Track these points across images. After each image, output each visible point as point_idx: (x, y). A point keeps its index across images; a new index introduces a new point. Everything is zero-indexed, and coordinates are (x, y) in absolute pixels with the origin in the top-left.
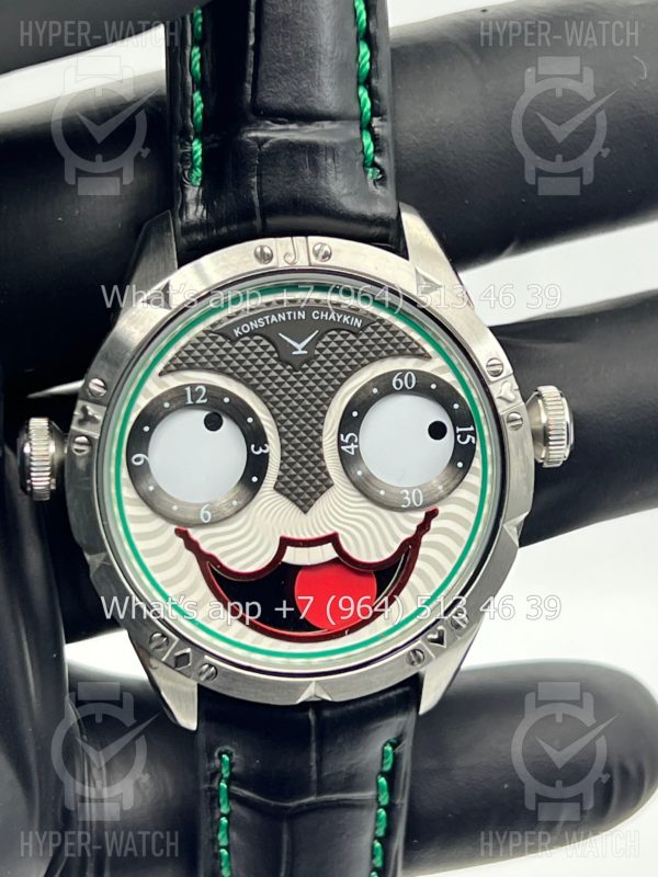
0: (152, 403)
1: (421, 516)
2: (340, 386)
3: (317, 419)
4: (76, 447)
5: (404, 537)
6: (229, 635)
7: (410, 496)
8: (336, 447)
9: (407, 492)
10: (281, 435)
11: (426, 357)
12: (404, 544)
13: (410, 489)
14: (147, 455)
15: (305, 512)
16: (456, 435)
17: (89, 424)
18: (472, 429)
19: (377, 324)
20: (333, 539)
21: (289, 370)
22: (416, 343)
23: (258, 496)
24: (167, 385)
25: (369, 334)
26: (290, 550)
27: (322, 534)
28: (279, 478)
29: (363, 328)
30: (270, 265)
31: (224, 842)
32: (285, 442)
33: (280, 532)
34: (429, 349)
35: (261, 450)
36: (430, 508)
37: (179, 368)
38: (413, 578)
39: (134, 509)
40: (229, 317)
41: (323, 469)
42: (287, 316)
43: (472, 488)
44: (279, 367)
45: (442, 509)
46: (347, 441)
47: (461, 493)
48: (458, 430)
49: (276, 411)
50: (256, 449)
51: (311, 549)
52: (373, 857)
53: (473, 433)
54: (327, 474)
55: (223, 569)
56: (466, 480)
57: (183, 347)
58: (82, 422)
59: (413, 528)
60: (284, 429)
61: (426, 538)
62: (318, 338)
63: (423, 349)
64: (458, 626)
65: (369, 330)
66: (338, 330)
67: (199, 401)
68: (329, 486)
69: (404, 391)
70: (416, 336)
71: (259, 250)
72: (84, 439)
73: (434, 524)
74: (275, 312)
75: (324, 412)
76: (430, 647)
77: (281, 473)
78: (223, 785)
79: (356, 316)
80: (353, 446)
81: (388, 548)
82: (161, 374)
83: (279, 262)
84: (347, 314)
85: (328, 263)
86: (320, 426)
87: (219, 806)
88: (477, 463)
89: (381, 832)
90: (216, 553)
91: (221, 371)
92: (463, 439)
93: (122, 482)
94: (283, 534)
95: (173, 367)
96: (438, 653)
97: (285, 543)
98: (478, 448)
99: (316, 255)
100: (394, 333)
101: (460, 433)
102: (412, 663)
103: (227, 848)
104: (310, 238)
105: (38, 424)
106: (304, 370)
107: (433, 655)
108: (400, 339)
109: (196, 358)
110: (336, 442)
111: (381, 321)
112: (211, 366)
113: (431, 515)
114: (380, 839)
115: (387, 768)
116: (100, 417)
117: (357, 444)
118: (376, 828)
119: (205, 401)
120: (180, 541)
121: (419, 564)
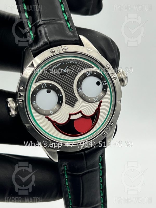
0: (34, 89)
1: (98, 103)
2: (75, 78)
3: (72, 86)
4: (20, 103)
5: (96, 108)
6: (62, 138)
7: (95, 99)
8: (77, 91)
9: (95, 98)
10: (64, 91)
11: (93, 67)
12: (96, 110)
13: (95, 97)
14: (36, 101)
15: (73, 107)
16: (103, 83)
17: (21, 97)
18: (106, 81)
19: (81, 62)
20: (80, 112)
21: (63, 76)
22: (90, 65)
23: (62, 106)
24: (37, 85)
25: (79, 65)
26: (71, 116)
27: (78, 111)
28: (66, 101)
29: (78, 64)
30: (55, 53)
31: (67, 184)
32: (65, 92)
33: (68, 113)
34: (93, 65)
35: (61, 95)
36: (100, 101)
37: (39, 80)
38: (100, 117)
39: (35, 114)
40: (48, 67)
41: (75, 97)
42: (60, 64)
43: (108, 95)
44: (61, 76)
45: (103, 100)
46: (79, 89)
47: (106, 96)
48: (103, 82)
49: (62, 86)
50: (60, 95)
51: (76, 115)
52: (100, 180)
53: (106, 82)
54: (76, 98)
55: (58, 123)
56: (107, 93)
57: (39, 76)
58: (20, 97)
59: (97, 106)
60: (65, 90)
61: (101, 108)
62: (68, 68)
63: (92, 66)
64: (112, 126)
65: (79, 64)
66: (72, 65)
67: (45, 87)
68: (77, 100)
69: (89, 76)
70: (90, 63)
71: (51, 51)
72: (21, 101)
73: (102, 104)
74: (58, 64)
75: (73, 84)
76: (107, 132)
77: (66, 100)
78: (65, 172)
79: (75, 61)
80: (81, 90)
81: (93, 111)
82: (35, 83)
83: (56, 53)
84: (74, 61)
85: (67, 51)
86: (73, 87)
87: (65, 177)
88: (108, 89)
89: (101, 175)
90: (55, 120)
91: (48, 79)
92: (104, 84)
93: (31, 108)
94: (69, 113)
95: (37, 81)
96: (109, 132)
97: (70, 115)
98: (108, 85)
99: (64, 49)
100: (84, 63)
101: (104, 83)
102: (103, 136)
103: (68, 185)
104: (62, 46)
105: (10, 99)
106: (67, 76)
107: (108, 133)
108: (86, 64)
109: (42, 77)
110: (77, 90)
111: (81, 61)
112: (46, 78)
113: (101, 102)
114: (101, 177)
115: (101, 161)
116: (24, 95)
117: (82, 90)
118: (100, 174)
119: (46, 87)
120: (47, 119)
121: (100, 114)
